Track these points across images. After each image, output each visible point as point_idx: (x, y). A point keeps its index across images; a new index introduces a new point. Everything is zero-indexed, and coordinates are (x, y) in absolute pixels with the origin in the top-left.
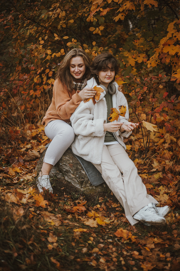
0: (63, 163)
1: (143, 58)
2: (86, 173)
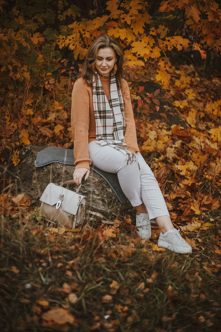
0: (85, 183)
1: (38, 38)
2: (114, 190)
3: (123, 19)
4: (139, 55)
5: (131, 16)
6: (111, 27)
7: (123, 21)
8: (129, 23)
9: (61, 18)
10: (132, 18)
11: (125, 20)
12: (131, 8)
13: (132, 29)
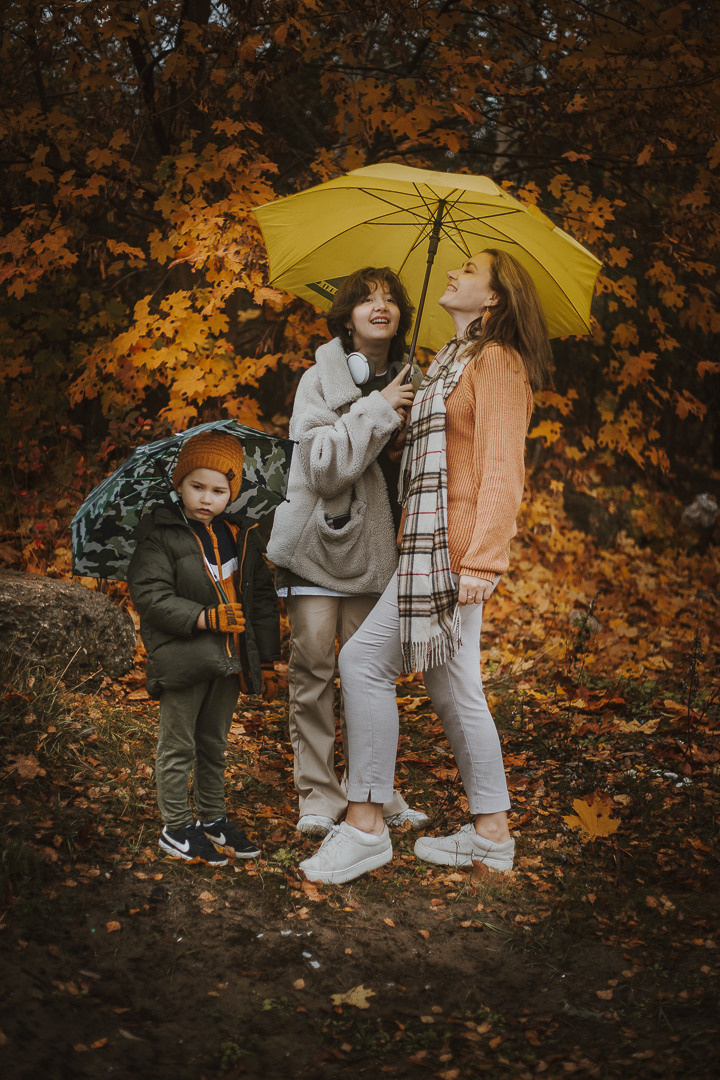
3: (158, 329)
4: (185, 393)
5: (172, 322)
6: (139, 349)
7: (157, 334)
8: (170, 334)
9: (83, 327)
10: (174, 325)
11: (161, 332)
12: (171, 307)
13: (180, 344)
